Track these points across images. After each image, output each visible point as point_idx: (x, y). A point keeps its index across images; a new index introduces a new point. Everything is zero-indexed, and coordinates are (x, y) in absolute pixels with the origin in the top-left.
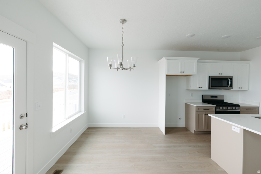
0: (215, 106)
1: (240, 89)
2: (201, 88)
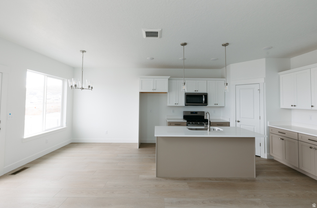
0: (186, 121)
1: (216, 105)
2: (177, 104)
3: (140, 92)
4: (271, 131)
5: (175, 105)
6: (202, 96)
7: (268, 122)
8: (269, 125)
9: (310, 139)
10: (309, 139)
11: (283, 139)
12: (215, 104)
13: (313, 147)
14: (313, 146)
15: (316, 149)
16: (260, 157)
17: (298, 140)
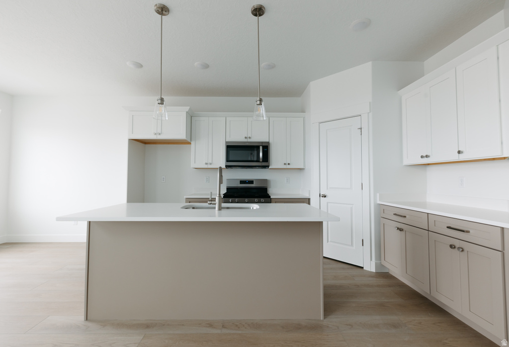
1: (287, 166)
2: (211, 164)
3: (129, 140)
4: (382, 214)
5: (206, 166)
6: (258, 147)
7: (378, 194)
8: (380, 201)
9: (452, 226)
10: (448, 227)
11: (401, 230)
12: (285, 164)
13: (457, 246)
14: (457, 243)
15: (463, 251)
16: (363, 268)
17: (428, 230)
